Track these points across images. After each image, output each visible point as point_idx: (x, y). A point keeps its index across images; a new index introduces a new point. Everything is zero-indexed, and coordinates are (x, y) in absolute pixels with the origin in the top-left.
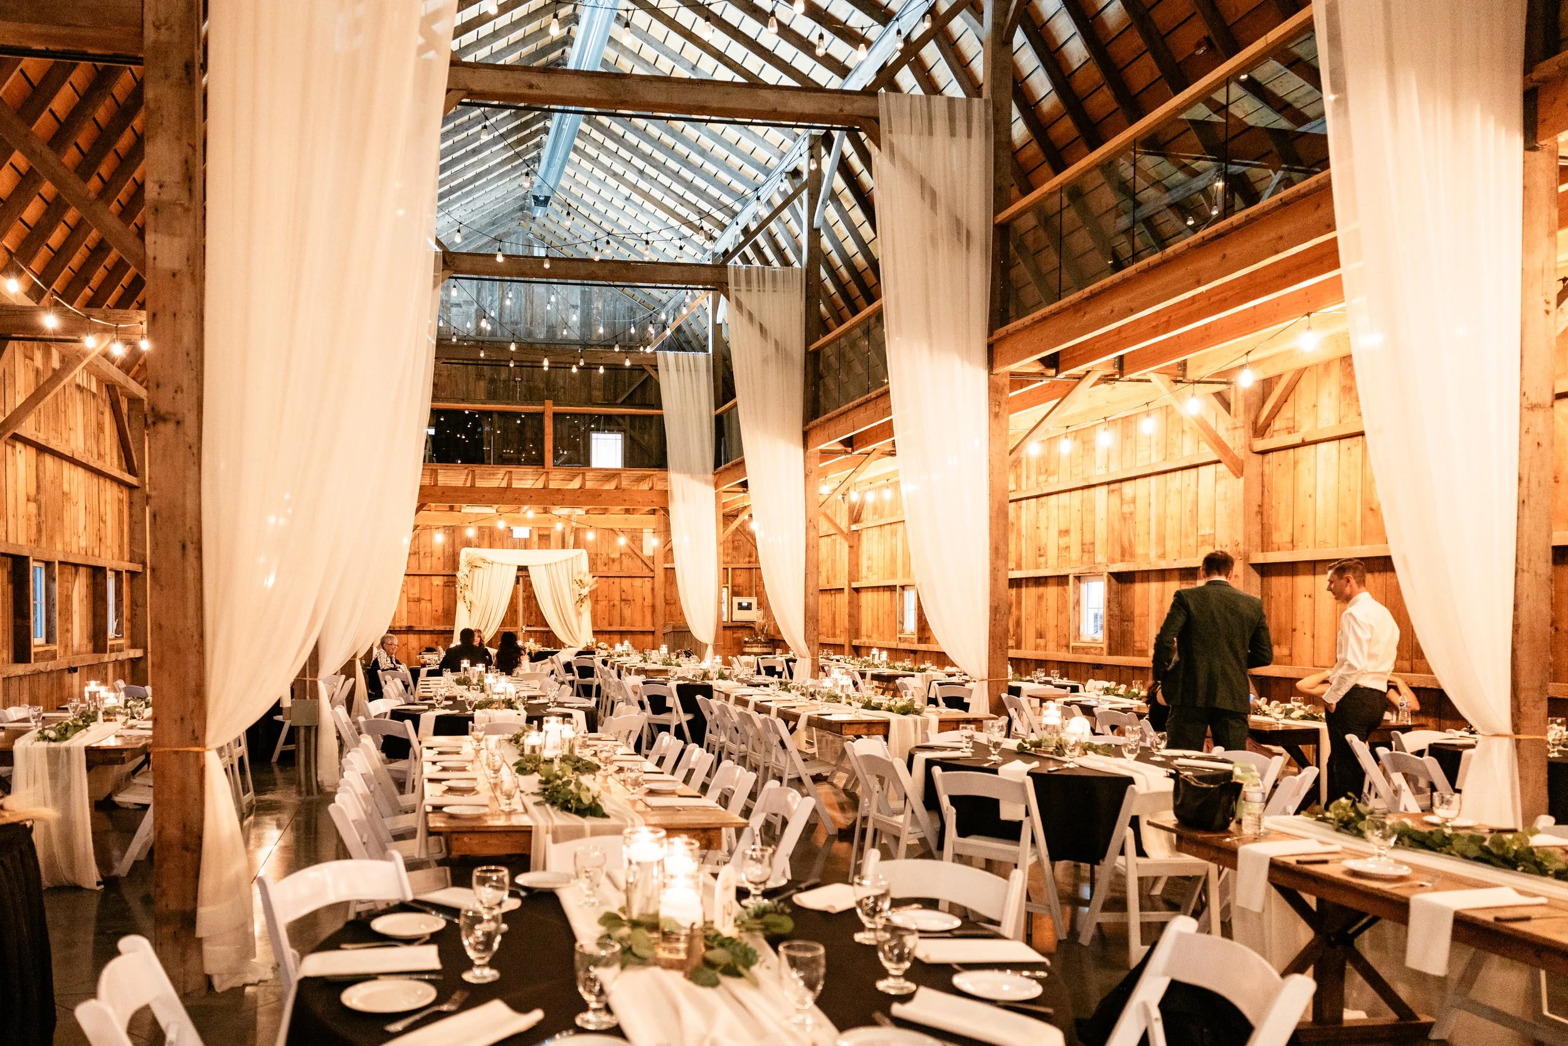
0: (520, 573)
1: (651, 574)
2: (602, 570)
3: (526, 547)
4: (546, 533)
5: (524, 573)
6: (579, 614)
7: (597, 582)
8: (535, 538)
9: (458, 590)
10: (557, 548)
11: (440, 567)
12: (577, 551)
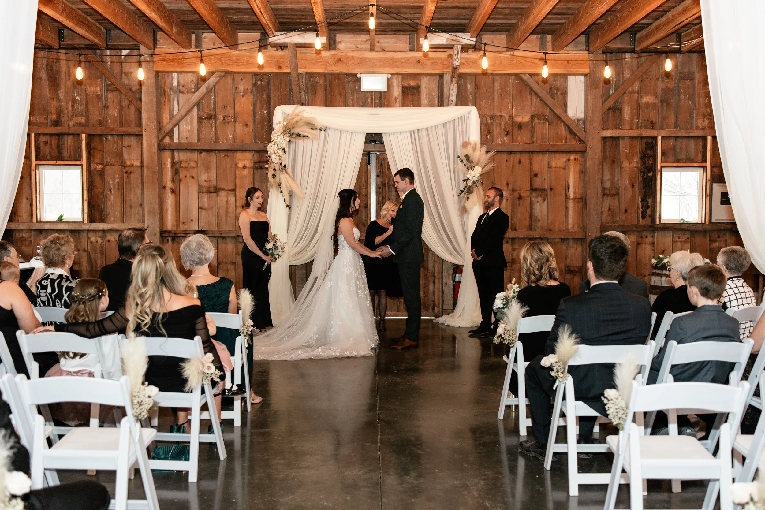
0: (371, 147)
1: (579, 147)
2: (501, 140)
3: (381, 105)
4: (413, 83)
5: (378, 147)
6: (464, 211)
7: (492, 159)
8: (397, 92)
9: (271, 172)
10: (431, 105)
11: (248, 140)
12: (463, 110)
